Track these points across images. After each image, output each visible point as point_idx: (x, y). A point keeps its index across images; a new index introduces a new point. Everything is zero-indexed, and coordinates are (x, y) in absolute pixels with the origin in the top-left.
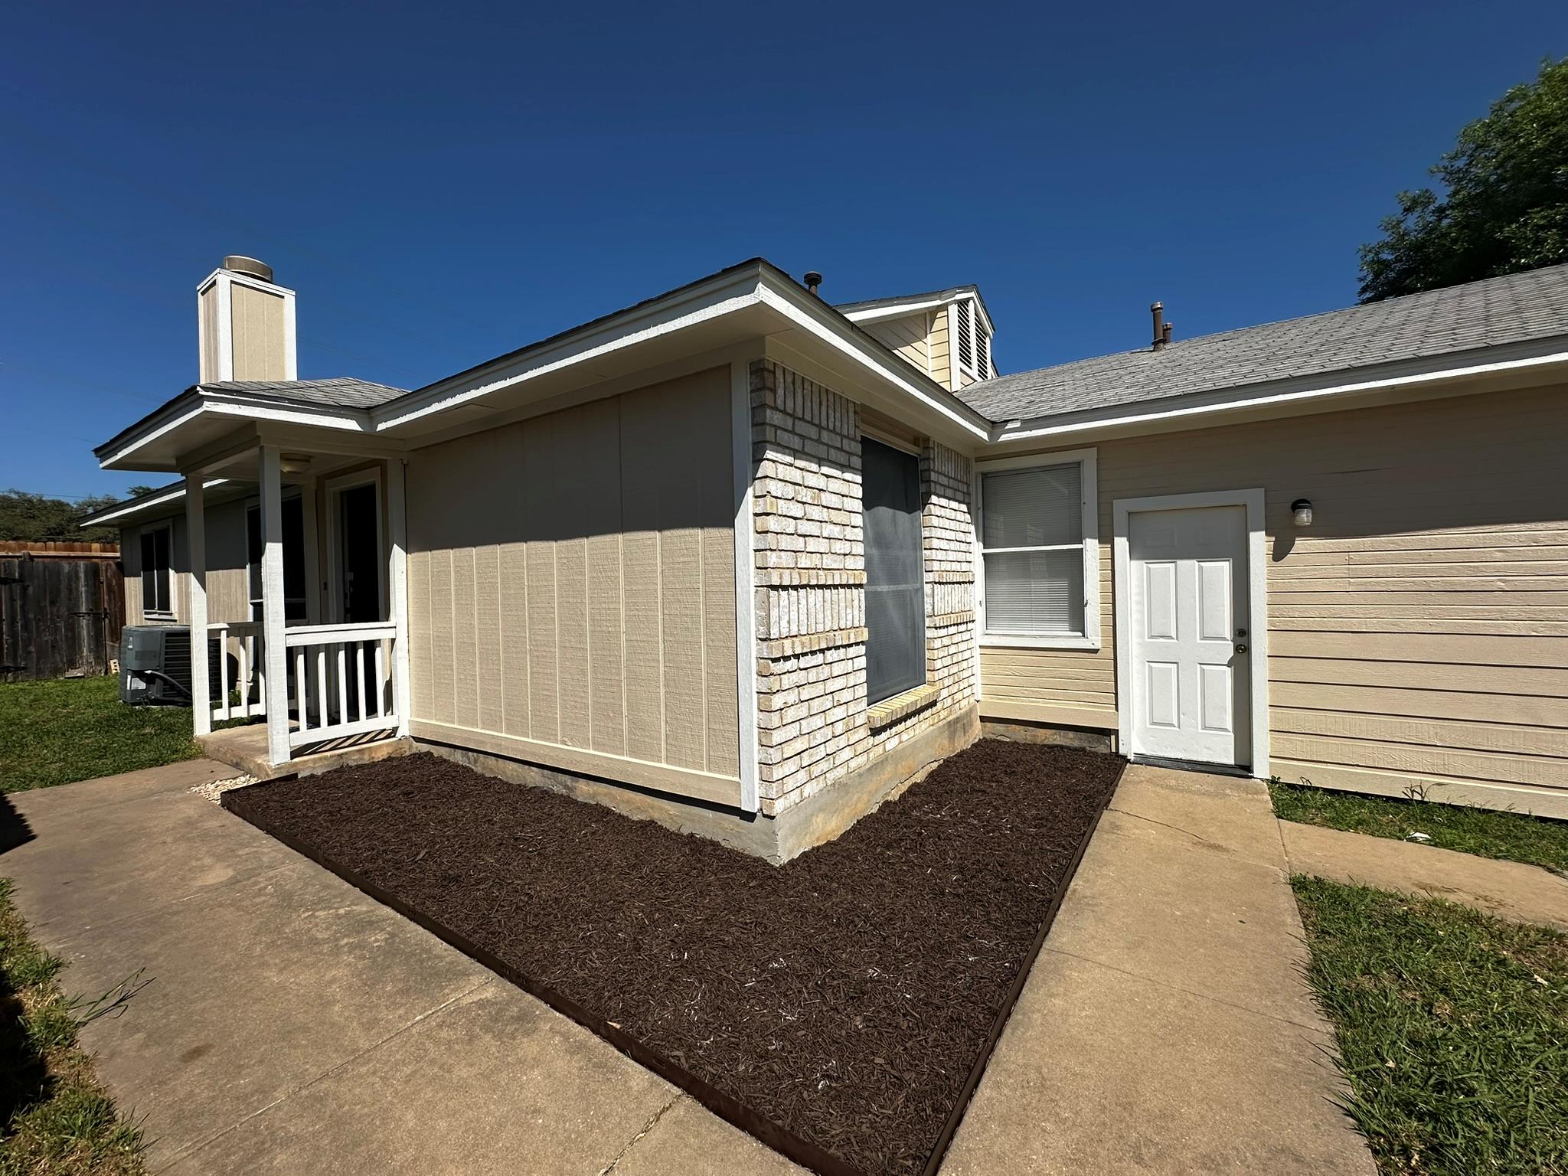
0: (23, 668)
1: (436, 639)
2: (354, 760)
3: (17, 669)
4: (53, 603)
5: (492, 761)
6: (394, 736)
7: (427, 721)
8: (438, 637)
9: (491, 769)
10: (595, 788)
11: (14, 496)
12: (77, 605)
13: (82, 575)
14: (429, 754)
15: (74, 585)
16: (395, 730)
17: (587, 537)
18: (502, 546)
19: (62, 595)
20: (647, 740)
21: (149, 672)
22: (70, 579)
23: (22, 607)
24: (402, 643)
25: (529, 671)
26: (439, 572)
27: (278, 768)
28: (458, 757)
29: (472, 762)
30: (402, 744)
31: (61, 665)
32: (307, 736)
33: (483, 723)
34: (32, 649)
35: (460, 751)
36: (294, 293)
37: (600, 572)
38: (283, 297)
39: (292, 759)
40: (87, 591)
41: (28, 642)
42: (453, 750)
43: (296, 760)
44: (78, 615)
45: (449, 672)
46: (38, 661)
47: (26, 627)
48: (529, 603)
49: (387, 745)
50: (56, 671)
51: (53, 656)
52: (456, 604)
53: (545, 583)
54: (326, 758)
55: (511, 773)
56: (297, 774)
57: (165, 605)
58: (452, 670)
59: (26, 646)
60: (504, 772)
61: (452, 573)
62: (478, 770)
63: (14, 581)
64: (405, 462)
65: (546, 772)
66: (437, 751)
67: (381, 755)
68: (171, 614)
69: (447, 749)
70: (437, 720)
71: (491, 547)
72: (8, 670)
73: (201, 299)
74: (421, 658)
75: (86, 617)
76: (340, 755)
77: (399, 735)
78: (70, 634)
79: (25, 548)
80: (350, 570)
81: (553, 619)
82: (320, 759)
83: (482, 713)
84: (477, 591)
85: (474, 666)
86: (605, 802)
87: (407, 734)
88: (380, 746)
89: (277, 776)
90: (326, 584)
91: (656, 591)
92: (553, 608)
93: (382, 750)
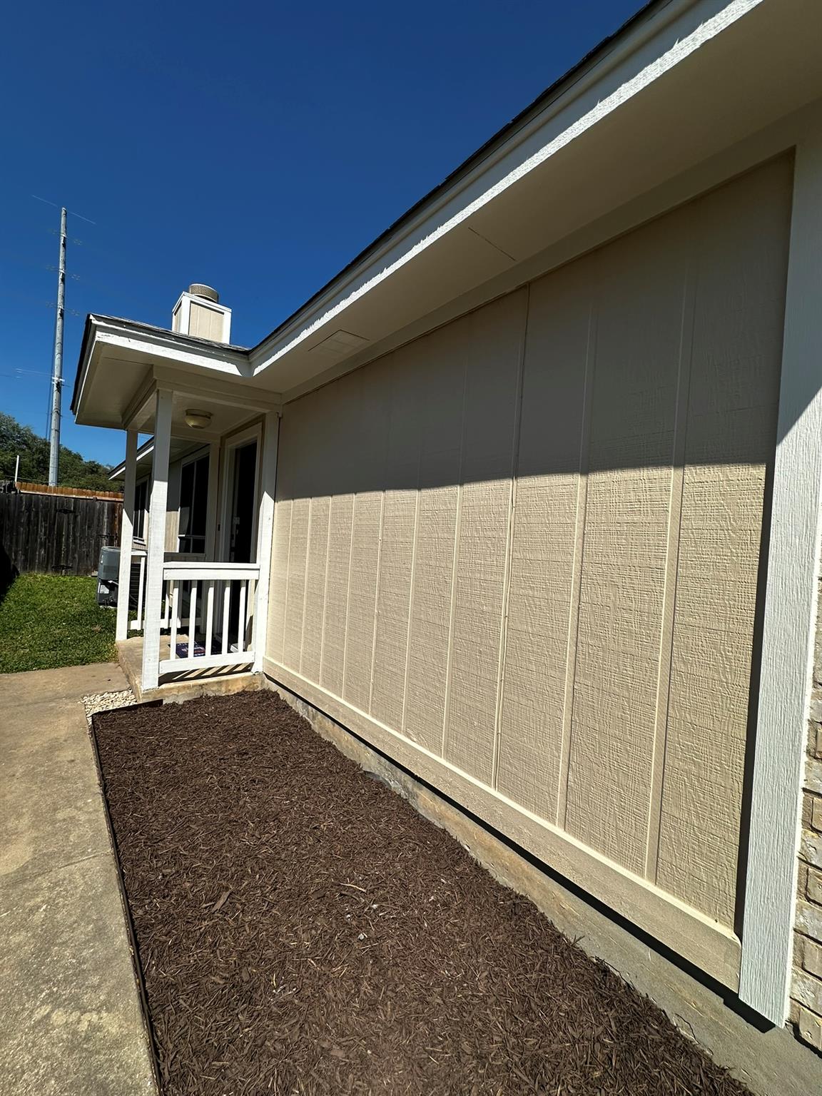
0: (71, 568)
1: (291, 585)
2: (213, 691)
3: (68, 567)
4: (89, 527)
5: (329, 723)
6: (249, 671)
7: (277, 663)
8: (292, 584)
9: (327, 731)
10: (443, 807)
11: (109, 468)
12: (102, 530)
13: (106, 511)
14: (276, 695)
15: (101, 517)
16: (251, 665)
17: (461, 484)
18: (358, 495)
19: (95, 523)
20: (531, 780)
21: (111, 582)
22: (99, 514)
23: (73, 528)
24: (263, 585)
25: (375, 637)
26: (298, 520)
27: (147, 694)
28: (298, 706)
29: (311, 716)
30: (255, 679)
31: (90, 568)
32: (175, 665)
33: (324, 681)
34: (76, 556)
35: (302, 702)
36: (231, 311)
37: (477, 530)
38: (223, 313)
39: (159, 686)
40: (108, 522)
41: (74, 550)
42: (296, 698)
43: (164, 686)
44: (101, 536)
45: (299, 620)
46: (79, 563)
47: (74, 541)
48: (381, 559)
49: (243, 679)
50: (88, 571)
51: (87, 562)
52: (310, 553)
53: (401, 540)
54: (189, 687)
55: (345, 744)
56: (162, 700)
57: (141, 535)
58: (301, 618)
59: (73, 554)
60: (339, 741)
61: (310, 523)
62: (315, 727)
63: (71, 512)
64: (280, 416)
65: (383, 760)
66: (284, 695)
67: (236, 689)
68: (143, 541)
69: (292, 696)
70: (286, 664)
71: (347, 496)
72: (63, 567)
73: (174, 317)
74: (277, 601)
75: (106, 538)
76: (201, 686)
77: (254, 670)
78: (97, 548)
79: (95, 494)
80: (237, 516)
81: (407, 584)
82: (184, 687)
83: (324, 670)
84: (330, 541)
85: (321, 621)
86: (455, 833)
87: (261, 670)
88: (237, 680)
89: (145, 701)
90: (219, 526)
91: (569, 564)
92: (409, 570)
93: (237, 683)
